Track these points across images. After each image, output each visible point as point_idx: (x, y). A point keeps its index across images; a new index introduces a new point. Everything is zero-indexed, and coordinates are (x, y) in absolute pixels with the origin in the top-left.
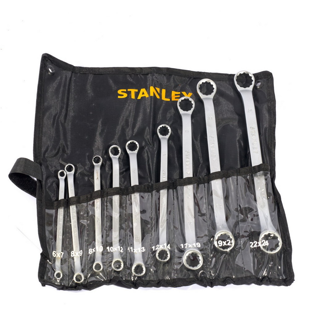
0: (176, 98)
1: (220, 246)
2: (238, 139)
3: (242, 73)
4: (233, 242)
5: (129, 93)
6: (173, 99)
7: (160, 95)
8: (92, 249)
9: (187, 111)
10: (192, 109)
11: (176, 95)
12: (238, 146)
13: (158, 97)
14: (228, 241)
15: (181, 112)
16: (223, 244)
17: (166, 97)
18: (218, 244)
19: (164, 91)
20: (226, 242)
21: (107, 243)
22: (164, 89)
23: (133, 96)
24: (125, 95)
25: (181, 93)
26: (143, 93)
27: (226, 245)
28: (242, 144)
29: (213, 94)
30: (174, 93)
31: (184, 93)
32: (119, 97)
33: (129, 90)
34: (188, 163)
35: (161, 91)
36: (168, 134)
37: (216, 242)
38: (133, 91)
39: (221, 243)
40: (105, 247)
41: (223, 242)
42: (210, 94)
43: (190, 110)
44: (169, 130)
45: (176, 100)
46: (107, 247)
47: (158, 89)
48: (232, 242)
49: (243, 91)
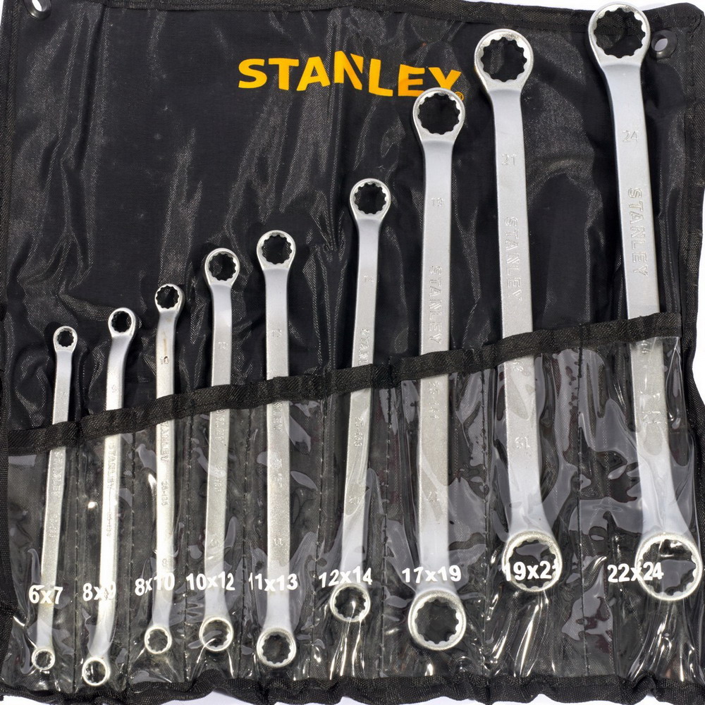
0: (411, 88)
1: (517, 577)
2: (589, 224)
3: (613, 9)
4: (558, 565)
5: (272, 72)
6: (403, 91)
7: (364, 78)
8: (145, 580)
9: (442, 133)
10: (458, 128)
11: (412, 77)
12: (588, 248)
13: (357, 85)
14: (542, 564)
15: (424, 135)
16: (528, 573)
17: (381, 85)
18: (513, 573)
19: (376, 65)
20: (536, 567)
21: (189, 562)
22: (378, 58)
23: (284, 84)
24: (261, 79)
25: (427, 71)
26: (314, 73)
27: (537, 577)
28: (602, 241)
29: (523, 78)
30: (405, 71)
31: (436, 72)
32: (243, 85)
33: (272, 61)
34: (436, 306)
35: (367, 66)
36: (381, 209)
37: (508, 565)
38: (285, 65)
39: (523, 571)
40: (180, 574)
41: (529, 567)
42: (515, 78)
43: (451, 129)
44: (385, 195)
45: (412, 93)
46: (187, 574)
47: (359, 60)
48: (553, 567)
49: (611, 67)
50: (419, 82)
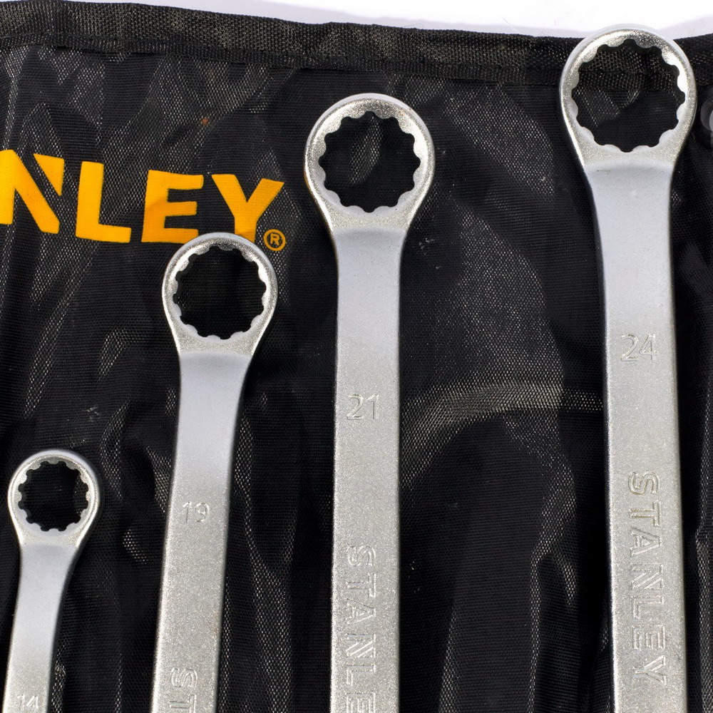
0: (172, 222)
2: (545, 544)
6: (154, 232)
7: (65, 204)
9: (225, 335)
10: (261, 324)
11: (175, 196)
12: (535, 610)
13: (47, 222)
15: (185, 338)
17: (107, 217)
22: (98, 160)
25: (209, 183)
28: (571, 588)
29: (411, 202)
30: (158, 183)
31: (227, 184)
36: (76, 519)
42: (392, 202)
43: (245, 327)
45: (172, 235)
47: (53, 167)
49: (607, 173)
50: (189, 208)
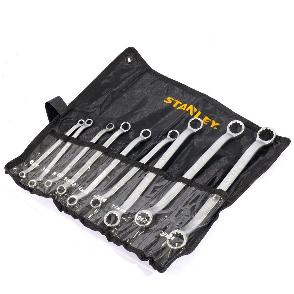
0: (205, 122)
7: (194, 114)
13: (191, 114)
14: (145, 219)
16: (141, 219)
18: (137, 218)
19: (199, 113)
20: (143, 219)
23: (174, 106)
24: (170, 102)
25: (212, 121)
26: (183, 107)
27: (142, 221)
30: (206, 118)
31: (214, 122)
32: (165, 101)
33: (176, 100)
37: (138, 215)
38: (178, 102)
39: (140, 218)
41: (142, 218)
47: (196, 110)
48: (148, 222)
